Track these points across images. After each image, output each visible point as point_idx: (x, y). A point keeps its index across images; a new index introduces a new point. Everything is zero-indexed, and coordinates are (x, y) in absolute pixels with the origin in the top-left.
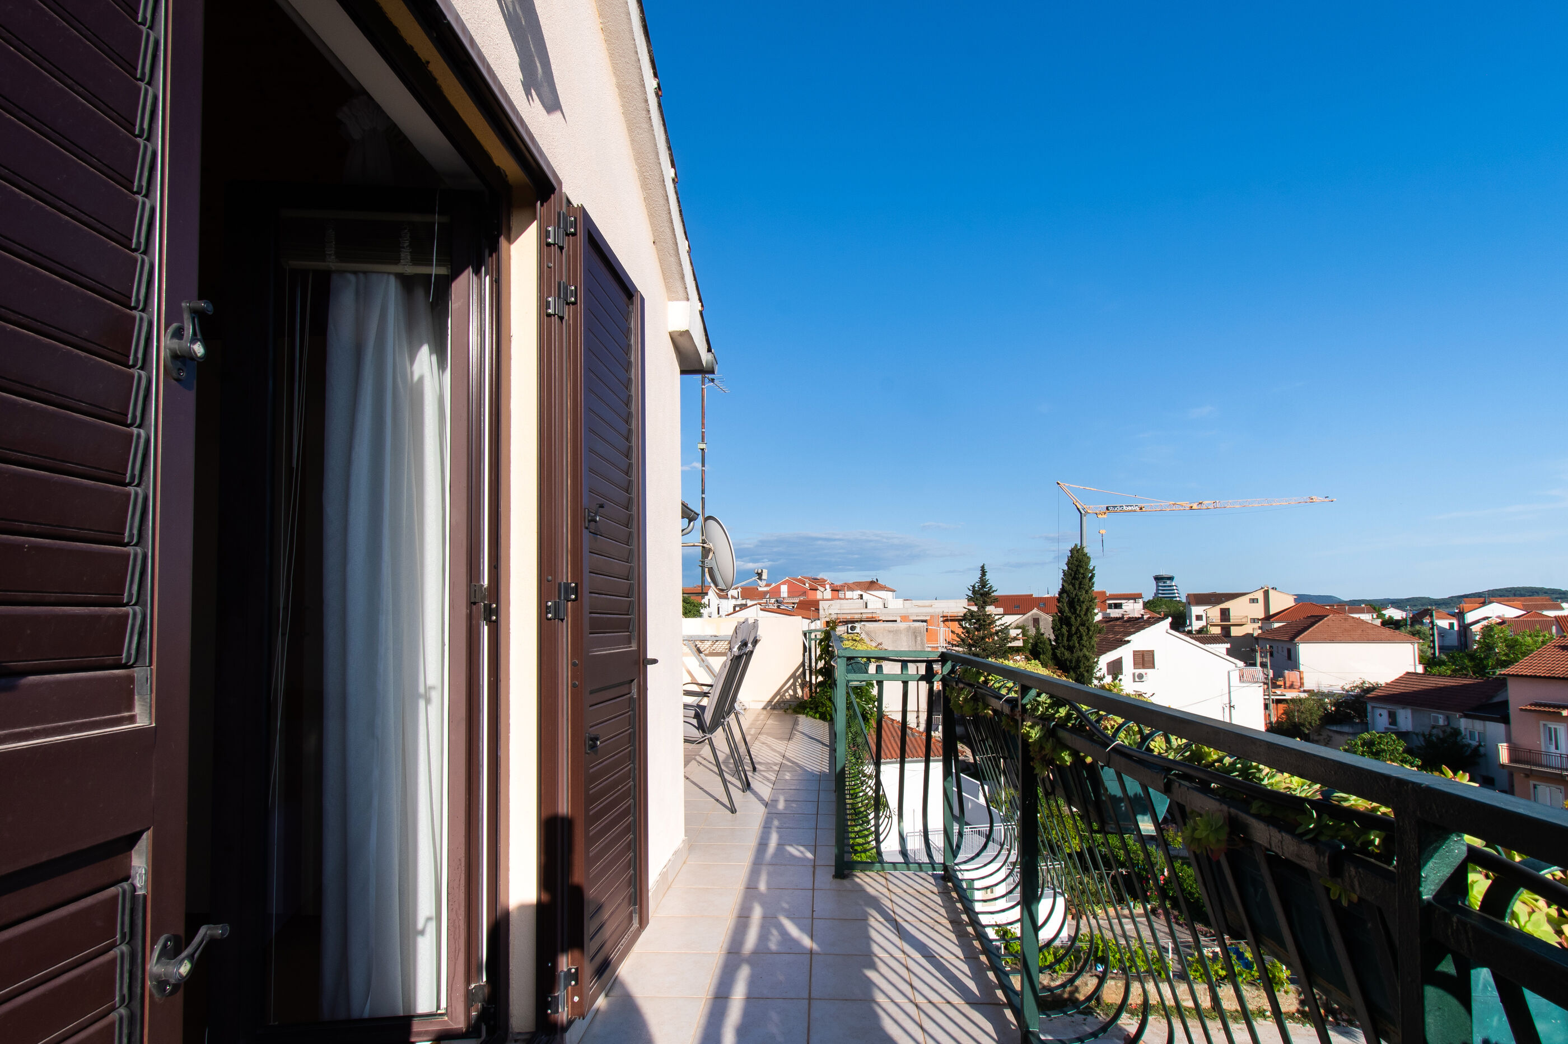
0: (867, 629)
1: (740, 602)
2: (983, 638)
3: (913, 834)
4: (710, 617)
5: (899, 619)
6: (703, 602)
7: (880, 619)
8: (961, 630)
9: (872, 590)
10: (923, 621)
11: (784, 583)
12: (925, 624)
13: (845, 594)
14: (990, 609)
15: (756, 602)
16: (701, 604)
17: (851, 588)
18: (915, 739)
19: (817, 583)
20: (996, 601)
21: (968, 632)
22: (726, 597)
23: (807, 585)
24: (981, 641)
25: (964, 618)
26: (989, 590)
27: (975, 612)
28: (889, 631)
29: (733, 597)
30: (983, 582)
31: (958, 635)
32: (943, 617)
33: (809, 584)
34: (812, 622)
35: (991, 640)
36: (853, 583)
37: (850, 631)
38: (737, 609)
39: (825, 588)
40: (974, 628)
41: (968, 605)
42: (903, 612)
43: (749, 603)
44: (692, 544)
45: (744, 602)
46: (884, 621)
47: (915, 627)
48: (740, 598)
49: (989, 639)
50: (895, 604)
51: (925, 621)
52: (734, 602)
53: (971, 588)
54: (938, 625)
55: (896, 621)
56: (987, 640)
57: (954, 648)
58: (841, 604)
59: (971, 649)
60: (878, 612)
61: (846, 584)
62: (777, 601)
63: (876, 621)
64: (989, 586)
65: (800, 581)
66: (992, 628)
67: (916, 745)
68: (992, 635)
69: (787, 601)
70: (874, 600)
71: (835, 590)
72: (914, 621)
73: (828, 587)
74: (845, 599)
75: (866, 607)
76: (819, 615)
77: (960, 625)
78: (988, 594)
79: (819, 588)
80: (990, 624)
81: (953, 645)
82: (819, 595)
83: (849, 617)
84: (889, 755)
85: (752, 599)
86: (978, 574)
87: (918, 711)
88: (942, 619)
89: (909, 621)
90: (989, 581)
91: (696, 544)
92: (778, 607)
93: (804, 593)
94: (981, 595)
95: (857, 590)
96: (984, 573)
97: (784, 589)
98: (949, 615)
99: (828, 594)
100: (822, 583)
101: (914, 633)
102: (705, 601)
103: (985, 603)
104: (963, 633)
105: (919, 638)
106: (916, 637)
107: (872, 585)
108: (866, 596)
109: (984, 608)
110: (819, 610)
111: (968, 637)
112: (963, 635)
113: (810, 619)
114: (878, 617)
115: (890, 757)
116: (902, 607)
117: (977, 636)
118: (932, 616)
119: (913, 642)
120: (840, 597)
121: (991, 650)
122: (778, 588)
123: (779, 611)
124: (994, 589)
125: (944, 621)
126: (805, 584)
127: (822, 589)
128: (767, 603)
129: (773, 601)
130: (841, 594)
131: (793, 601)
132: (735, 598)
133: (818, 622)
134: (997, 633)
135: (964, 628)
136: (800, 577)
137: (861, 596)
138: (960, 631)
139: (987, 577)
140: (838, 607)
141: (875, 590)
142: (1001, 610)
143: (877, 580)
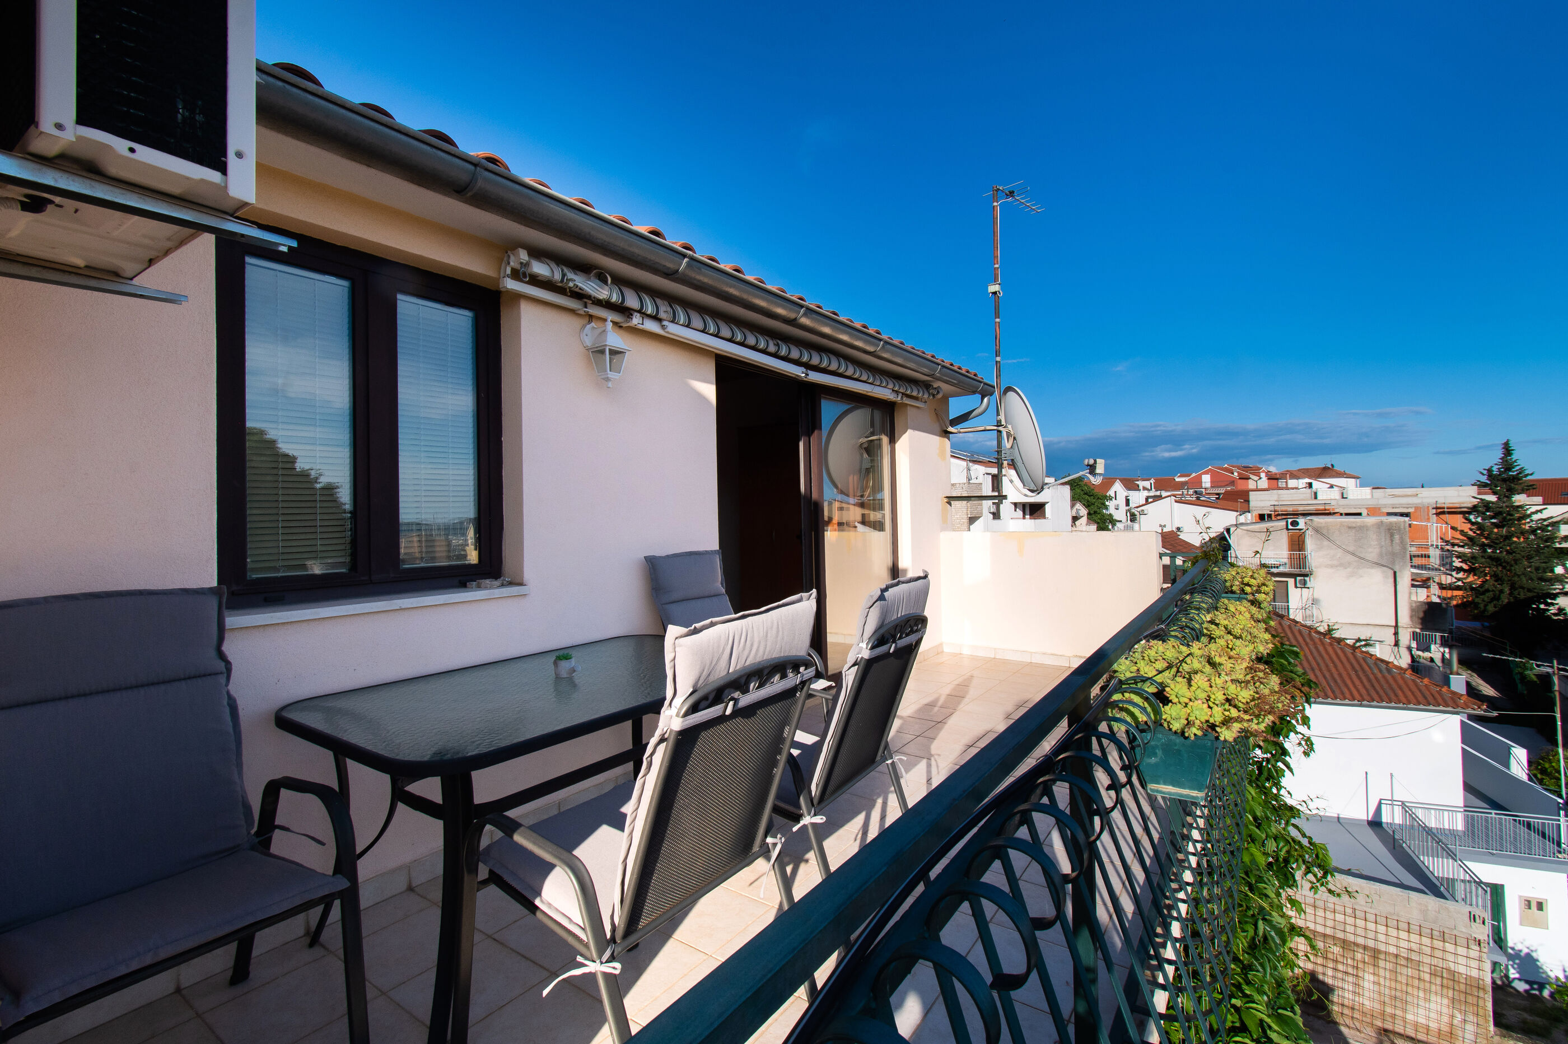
0: (1315, 524)
1: (1152, 493)
2: (1508, 537)
3: (1390, 802)
4: (1117, 509)
5: (1364, 512)
6: (1108, 494)
7: (1336, 511)
8: (1469, 526)
9: (1325, 477)
10: (1402, 515)
11: (1206, 473)
12: (1407, 519)
13: (1286, 482)
14: (1519, 499)
15: (1169, 494)
16: (1106, 496)
17: (1295, 475)
18: (1393, 677)
19: (1248, 472)
20: (1531, 489)
21: (1479, 529)
22: (1137, 488)
23: (1236, 474)
24: (1504, 540)
25: (1474, 509)
26: (1518, 474)
27: (1493, 503)
28: (1350, 528)
29: (1145, 489)
30: (1507, 463)
31: (1462, 532)
32: (1437, 508)
33: (1238, 472)
34: (1241, 515)
35: (1522, 540)
36: (1299, 470)
37: (1290, 527)
38: (1150, 500)
39: (1259, 476)
40: (1493, 523)
41: (1479, 494)
42: (1372, 503)
43: (1164, 494)
44: (982, 428)
45: (1158, 493)
46: (1341, 514)
47: (1391, 523)
48: (1153, 489)
49: (1518, 538)
50: (1358, 494)
51: (1407, 515)
52: (1146, 493)
53: (1485, 472)
54: (1428, 519)
55: (1360, 514)
56: (1515, 539)
57: (1456, 548)
58: (1279, 495)
59: (1485, 551)
60: (1333, 503)
61: (1288, 471)
62: (1196, 492)
63: (1329, 514)
64: (1517, 468)
65: (1226, 470)
66: (1525, 524)
67: (1395, 686)
68: (1523, 533)
69: (1211, 492)
70: (1325, 491)
71: (1272, 478)
72: (1389, 514)
73: (1263, 475)
74: (1287, 488)
75: (1316, 498)
76: (1249, 507)
77: (1466, 519)
78: (1516, 479)
79: (1251, 476)
80: (1520, 519)
81: (1453, 545)
82: (1251, 484)
83: (1290, 509)
84: (1347, 695)
85: (1166, 490)
86: (1499, 454)
87: (1396, 626)
88: (1434, 511)
89: (1381, 514)
90: (1519, 462)
91: (988, 428)
92: (1198, 498)
93: (1232, 483)
94: (1504, 480)
95: (1303, 478)
96: (1507, 450)
97: (1206, 480)
98: (1445, 506)
99: (1264, 483)
100: (1256, 471)
101: (1389, 529)
102: (1111, 493)
103: (1511, 492)
104: (1471, 530)
105: (1397, 537)
106: (1392, 535)
107: (1326, 472)
108: (1316, 484)
109: (1509, 497)
110: (1249, 501)
111: (1481, 534)
112: (1471, 533)
113: (1237, 511)
114: (1333, 509)
115: (1350, 698)
116: (1369, 496)
117: (1496, 534)
118: (1417, 508)
119: (1388, 541)
120: (1280, 485)
121: (1523, 553)
122: (1199, 478)
123: (1198, 502)
124: (1527, 472)
125: (1437, 514)
126: (1233, 474)
127: (1256, 478)
128: (1183, 494)
129: (1191, 492)
130: (1281, 483)
131: (1219, 492)
132: (1147, 489)
133: (1249, 515)
134: (1533, 531)
135: (1473, 524)
136: (1226, 465)
137: (1310, 485)
138: (1466, 527)
139: (1514, 457)
140: (1275, 498)
141: (1330, 477)
142: (1539, 499)
143: (1332, 465)
